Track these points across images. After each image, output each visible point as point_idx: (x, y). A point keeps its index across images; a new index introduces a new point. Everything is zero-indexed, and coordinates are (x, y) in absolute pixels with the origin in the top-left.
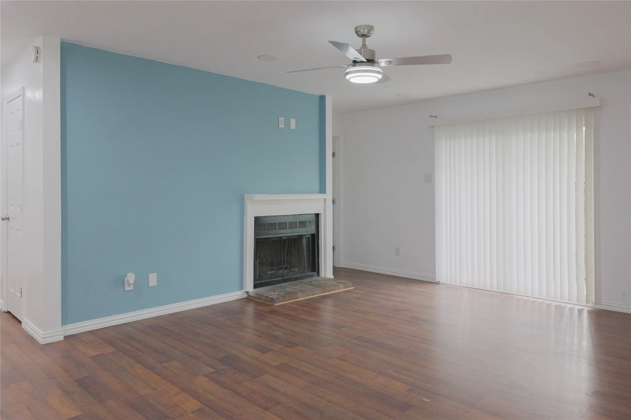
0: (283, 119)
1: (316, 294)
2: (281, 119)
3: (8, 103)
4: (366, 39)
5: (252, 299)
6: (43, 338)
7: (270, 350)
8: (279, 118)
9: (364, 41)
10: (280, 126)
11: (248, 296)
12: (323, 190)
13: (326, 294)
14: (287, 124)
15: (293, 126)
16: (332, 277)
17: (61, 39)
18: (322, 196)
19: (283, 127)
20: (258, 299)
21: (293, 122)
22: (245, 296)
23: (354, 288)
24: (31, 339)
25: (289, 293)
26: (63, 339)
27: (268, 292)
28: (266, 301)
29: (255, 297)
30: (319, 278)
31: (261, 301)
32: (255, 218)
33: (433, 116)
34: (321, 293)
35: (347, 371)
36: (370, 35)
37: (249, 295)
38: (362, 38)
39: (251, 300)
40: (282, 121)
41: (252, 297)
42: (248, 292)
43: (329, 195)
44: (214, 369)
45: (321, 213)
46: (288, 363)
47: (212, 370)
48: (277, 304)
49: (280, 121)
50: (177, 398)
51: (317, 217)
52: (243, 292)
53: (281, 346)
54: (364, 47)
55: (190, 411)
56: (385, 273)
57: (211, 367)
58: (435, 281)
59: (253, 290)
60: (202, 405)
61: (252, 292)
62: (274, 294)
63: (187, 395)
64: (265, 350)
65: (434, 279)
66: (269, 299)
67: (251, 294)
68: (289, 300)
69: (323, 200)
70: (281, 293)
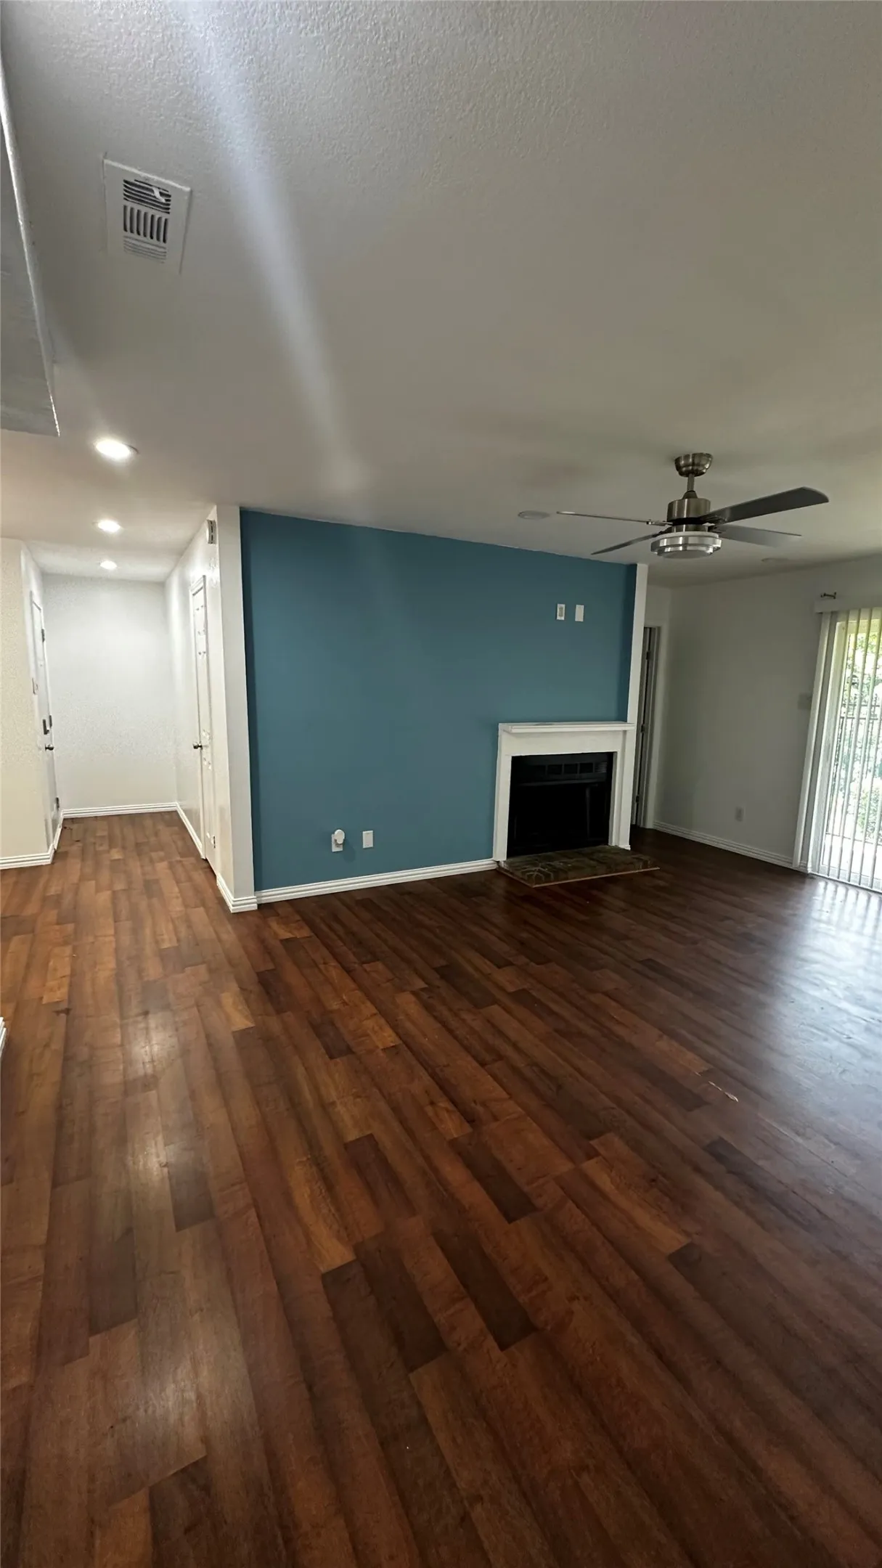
0: (563, 606)
1: (597, 875)
2: (561, 607)
3: (194, 595)
4: (696, 478)
5: (503, 872)
6: (233, 906)
7: (510, 964)
8: (558, 605)
9: (691, 484)
10: (558, 618)
12: (622, 718)
13: (610, 875)
14: (570, 613)
15: (579, 616)
16: (628, 847)
17: (241, 508)
18: (619, 727)
19: (563, 618)
20: (511, 873)
21: (580, 609)
22: (495, 866)
23: (658, 868)
24: (221, 901)
25: (557, 871)
26: (256, 908)
27: (527, 865)
28: (522, 879)
29: (506, 870)
30: (606, 848)
31: (515, 878)
32: (514, 758)
33: (828, 595)
34: (607, 874)
35: (615, 1019)
36: (704, 471)
37: (500, 867)
38: (687, 478)
39: (502, 874)
40: (561, 608)
41: (503, 869)
42: (498, 862)
43: (631, 725)
44: (426, 983)
45: (616, 752)
46: (531, 991)
47: (422, 985)
48: (537, 886)
49: (558, 610)
50: (369, 1024)
51: (610, 757)
52: (492, 862)
53: (527, 960)
54: (690, 494)
55: (381, 1047)
56: (714, 845)
57: (424, 979)
58: (793, 867)
59: (505, 859)
60: (398, 1042)
61: (504, 862)
62: (534, 870)
63: (382, 1021)
64: (501, 963)
65: (791, 863)
66: (526, 878)
67: (503, 865)
68: (554, 881)
69: (621, 734)
70: (544, 868)
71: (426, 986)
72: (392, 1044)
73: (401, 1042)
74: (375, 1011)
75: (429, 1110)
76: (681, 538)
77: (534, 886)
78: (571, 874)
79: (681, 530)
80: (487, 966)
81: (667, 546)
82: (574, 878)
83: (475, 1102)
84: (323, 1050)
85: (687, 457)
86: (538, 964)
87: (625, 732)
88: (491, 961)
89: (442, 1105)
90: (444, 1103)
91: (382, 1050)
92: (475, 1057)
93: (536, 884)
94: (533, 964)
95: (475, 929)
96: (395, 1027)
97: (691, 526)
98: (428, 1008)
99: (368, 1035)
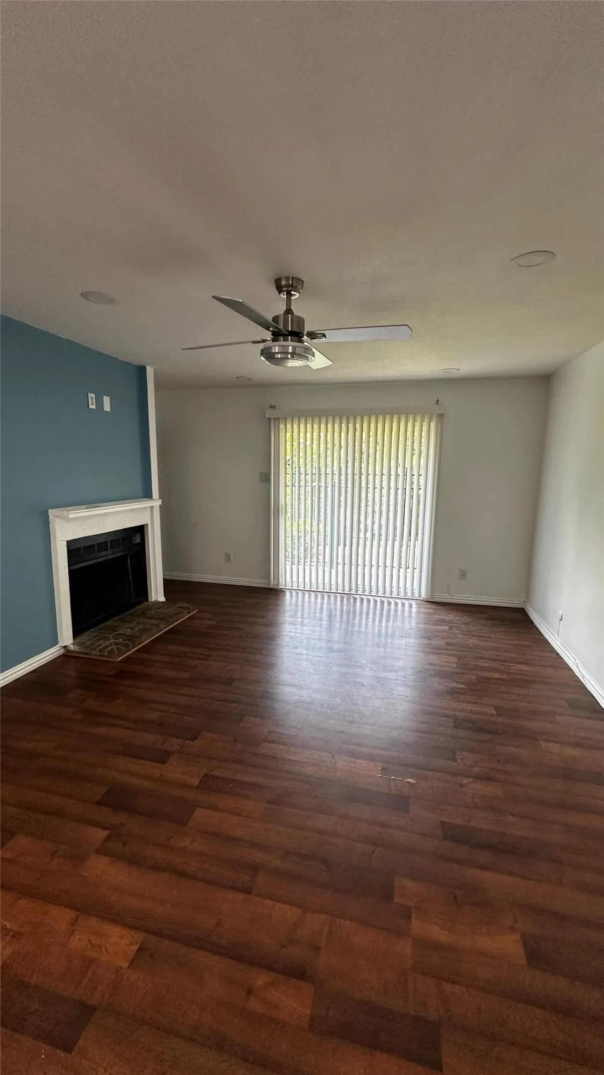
0: (93, 395)
1: (161, 631)
2: (91, 395)
7: (170, 753)
8: (89, 394)
9: (288, 302)
10: (91, 406)
11: (67, 651)
12: (148, 495)
13: (171, 627)
14: (100, 403)
15: (107, 407)
16: (162, 599)
18: (147, 504)
19: (94, 407)
20: (86, 654)
21: (107, 400)
22: (62, 651)
23: (198, 611)
25: (129, 637)
27: (97, 639)
28: (100, 656)
29: (78, 653)
30: (147, 603)
31: (91, 657)
32: (67, 541)
34: (166, 628)
38: (284, 296)
39: (74, 657)
40: (92, 398)
41: (74, 652)
42: (65, 647)
43: (156, 501)
44: (105, 828)
45: (147, 524)
46: (213, 773)
47: (103, 834)
48: (120, 658)
49: (90, 400)
50: (79, 941)
51: (141, 530)
52: (59, 648)
53: (180, 741)
54: (289, 311)
55: (126, 965)
56: (213, 581)
57: (94, 824)
58: (271, 586)
59: (71, 641)
60: (140, 936)
61: (72, 644)
62: (109, 643)
63: (94, 922)
64: (162, 757)
65: (270, 584)
66: (106, 653)
67: (72, 648)
68: (133, 648)
69: (149, 510)
70: (118, 639)
71: (107, 832)
72: (135, 948)
73: (144, 935)
74: (70, 914)
75: (253, 1004)
76: (290, 347)
77: (118, 660)
78: (144, 637)
79: (288, 341)
80: (154, 769)
81: (278, 353)
82: (146, 640)
83: (283, 946)
84: (45, 1050)
85: (287, 278)
86: (193, 740)
87: (152, 507)
88: (151, 760)
89: (260, 983)
90: (261, 979)
91: (129, 967)
92: (236, 889)
93: (119, 658)
94: (188, 742)
95: (102, 730)
96: (114, 917)
97: (294, 338)
98: (133, 861)
99: (91, 961)
